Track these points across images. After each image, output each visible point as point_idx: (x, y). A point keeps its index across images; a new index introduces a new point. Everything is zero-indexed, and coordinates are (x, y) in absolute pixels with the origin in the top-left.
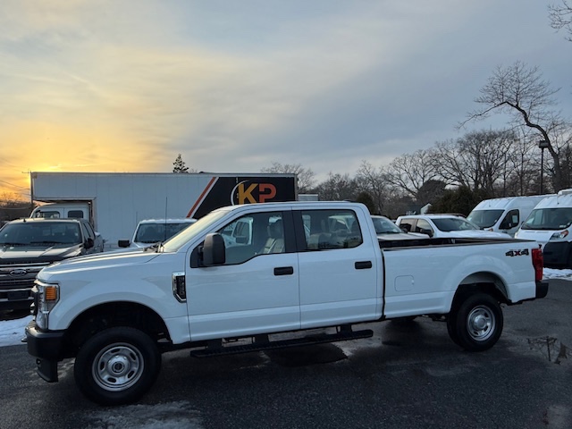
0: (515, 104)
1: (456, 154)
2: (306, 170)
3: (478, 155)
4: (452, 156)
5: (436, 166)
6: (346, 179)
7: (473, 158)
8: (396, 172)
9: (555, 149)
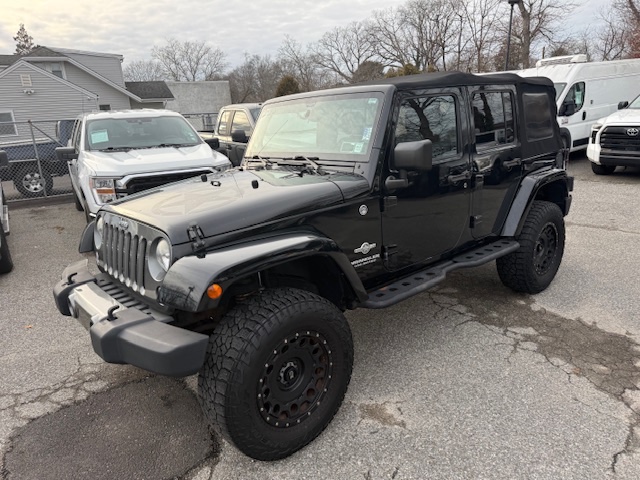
1: (396, 26)
2: (213, 50)
3: (420, 29)
4: (391, 29)
5: (373, 44)
6: (267, 61)
7: (415, 33)
8: (326, 52)
9: (527, 7)
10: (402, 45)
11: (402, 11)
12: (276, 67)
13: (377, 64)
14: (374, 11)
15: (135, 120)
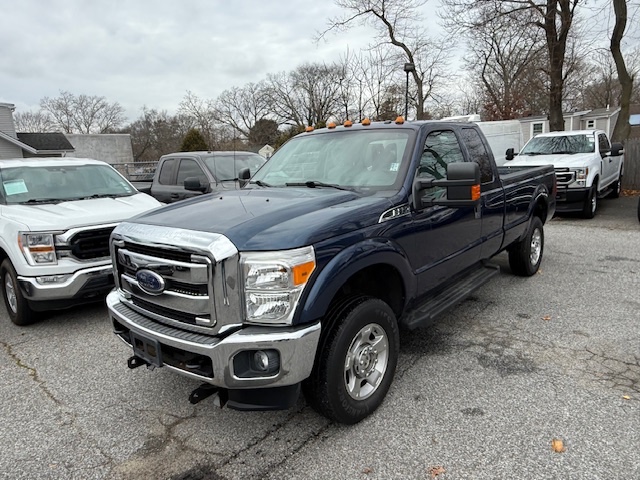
0: (381, 14)
1: (289, 89)
2: (110, 105)
3: (311, 92)
4: (285, 92)
5: (270, 103)
6: (164, 116)
7: (307, 95)
8: (224, 109)
9: (419, 75)
10: (296, 104)
11: (294, 76)
12: (174, 122)
13: (272, 122)
14: (268, 74)
15: (58, 168)
